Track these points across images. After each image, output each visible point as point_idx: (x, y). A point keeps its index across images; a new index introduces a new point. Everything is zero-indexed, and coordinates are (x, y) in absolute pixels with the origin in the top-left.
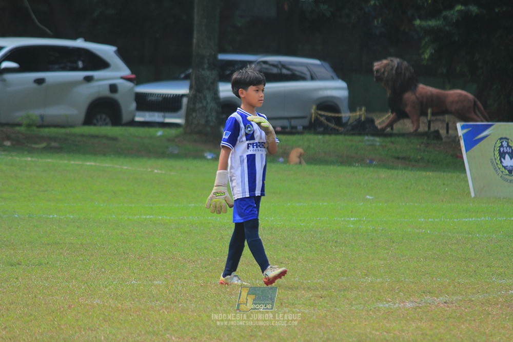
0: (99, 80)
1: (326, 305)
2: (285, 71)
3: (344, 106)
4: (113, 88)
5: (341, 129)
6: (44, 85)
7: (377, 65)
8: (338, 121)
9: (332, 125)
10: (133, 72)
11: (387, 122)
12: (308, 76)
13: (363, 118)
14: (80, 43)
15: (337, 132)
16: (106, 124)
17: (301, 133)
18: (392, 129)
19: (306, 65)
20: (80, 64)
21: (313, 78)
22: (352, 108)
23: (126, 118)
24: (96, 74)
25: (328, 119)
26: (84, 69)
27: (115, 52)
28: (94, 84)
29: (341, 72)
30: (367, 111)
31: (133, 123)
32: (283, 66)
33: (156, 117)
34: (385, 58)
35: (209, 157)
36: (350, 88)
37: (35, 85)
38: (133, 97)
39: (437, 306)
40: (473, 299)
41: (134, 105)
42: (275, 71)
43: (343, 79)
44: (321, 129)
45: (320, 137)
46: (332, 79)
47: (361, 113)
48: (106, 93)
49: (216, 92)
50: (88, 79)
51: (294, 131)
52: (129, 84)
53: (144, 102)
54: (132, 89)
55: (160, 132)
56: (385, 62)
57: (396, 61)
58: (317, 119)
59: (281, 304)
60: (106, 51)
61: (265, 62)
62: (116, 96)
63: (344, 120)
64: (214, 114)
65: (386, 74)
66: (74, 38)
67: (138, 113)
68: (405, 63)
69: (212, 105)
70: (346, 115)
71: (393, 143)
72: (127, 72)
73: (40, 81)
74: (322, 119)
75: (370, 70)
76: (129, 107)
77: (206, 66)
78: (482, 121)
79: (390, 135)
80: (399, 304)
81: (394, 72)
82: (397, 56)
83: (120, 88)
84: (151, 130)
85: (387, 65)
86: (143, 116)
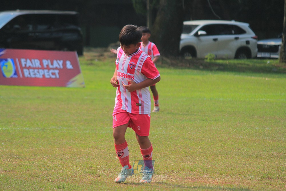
0: (242, 38)
4: (248, 42)
6: (217, 42)
10: (256, 35)
14: (233, 23)
16: (245, 58)
20: (233, 32)
23: (253, 55)
24: (240, 36)
26: (235, 34)
27: (249, 26)
28: (239, 41)
31: (256, 58)
33: (267, 55)
37: (213, 42)
38: (256, 46)
41: (257, 50)
48: (244, 44)
50: (237, 39)
52: (254, 41)
53: (261, 49)
54: (256, 43)
55: (268, 62)
60: (244, 26)
62: (249, 46)
66: (230, 20)
67: (258, 53)
72: (253, 35)
73: (215, 40)
76: (254, 50)
83: (250, 43)
84: (265, 61)
86: (261, 55)
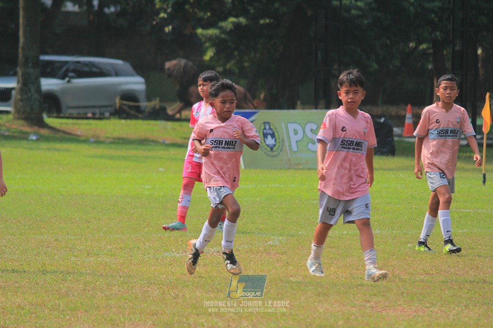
1: (124, 255)
2: (94, 70)
3: (142, 97)
5: (140, 116)
7: (168, 65)
8: (138, 109)
9: (133, 112)
11: (177, 110)
12: (114, 73)
13: (157, 107)
15: (136, 118)
17: (108, 118)
18: (181, 115)
19: (112, 65)
21: (117, 75)
22: (149, 98)
25: (130, 107)
29: (139, 69)
30: (161, 101)
32: (93, 65)
34: (174, 59)
35: (34, 138)
36: (147, 82)
39: (211, 255)
40: (240, 249)
42: (86, 69)
43: (142, 76)
44: (124, 116)
45: (123, 121)
46: (132, 75)
47: (156, 103)
49: (39, 86)
51: (102, 117)
56: (174, 62)
57: (183, 62)
58: (120, 107)
59: (88, 254)
61: (78, 62)
63: (143, 108)
64: (37, 103)
65: (175, 72)
68: (190, 63)
69: (36, 96)
70: (144, 104)
71: (181, 126)
74: (125, 107)
75: (162, 69)
77: (30, 65)
78: (251, 109)
79: (179, 120)
80: (182, 253)
81: (182, 70)
82: (184, 57)
85: (175, 65)
